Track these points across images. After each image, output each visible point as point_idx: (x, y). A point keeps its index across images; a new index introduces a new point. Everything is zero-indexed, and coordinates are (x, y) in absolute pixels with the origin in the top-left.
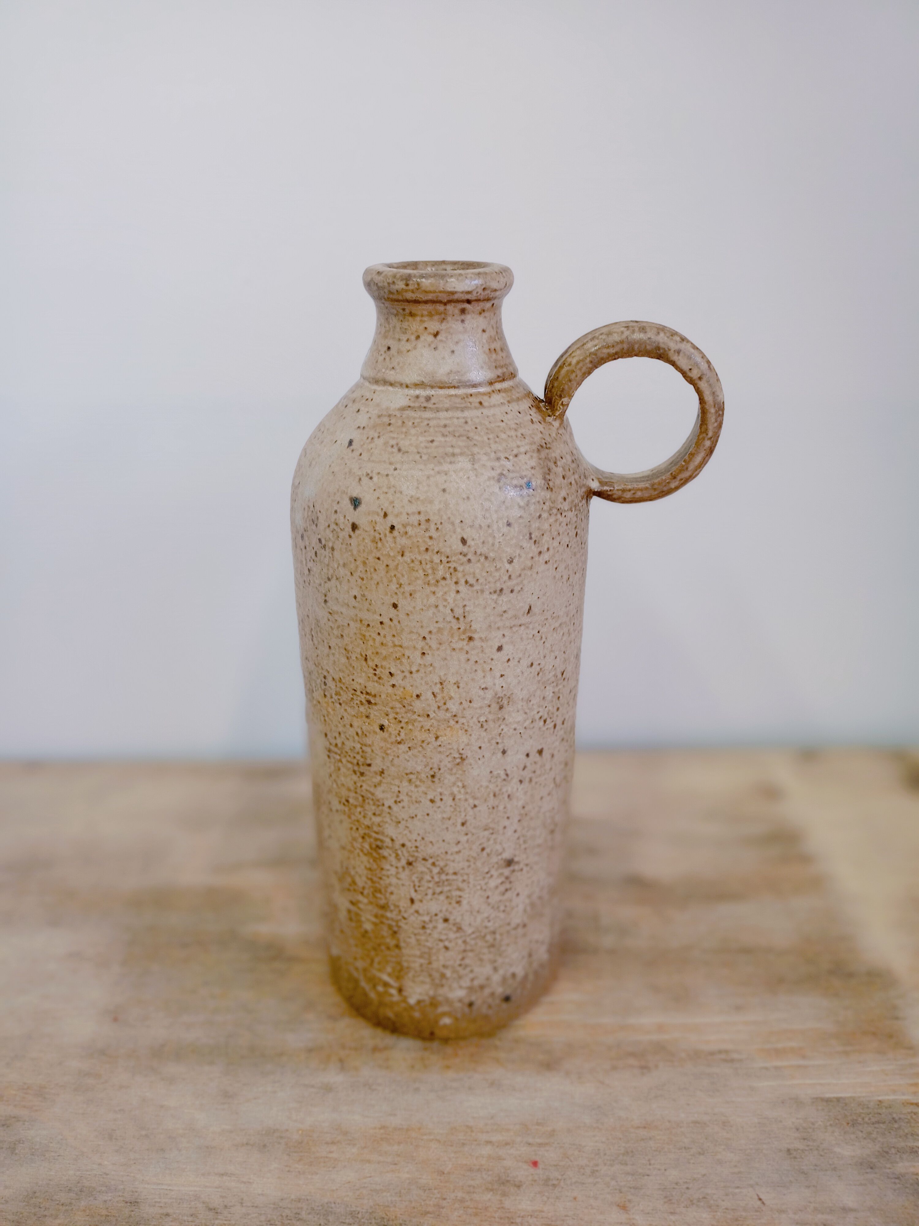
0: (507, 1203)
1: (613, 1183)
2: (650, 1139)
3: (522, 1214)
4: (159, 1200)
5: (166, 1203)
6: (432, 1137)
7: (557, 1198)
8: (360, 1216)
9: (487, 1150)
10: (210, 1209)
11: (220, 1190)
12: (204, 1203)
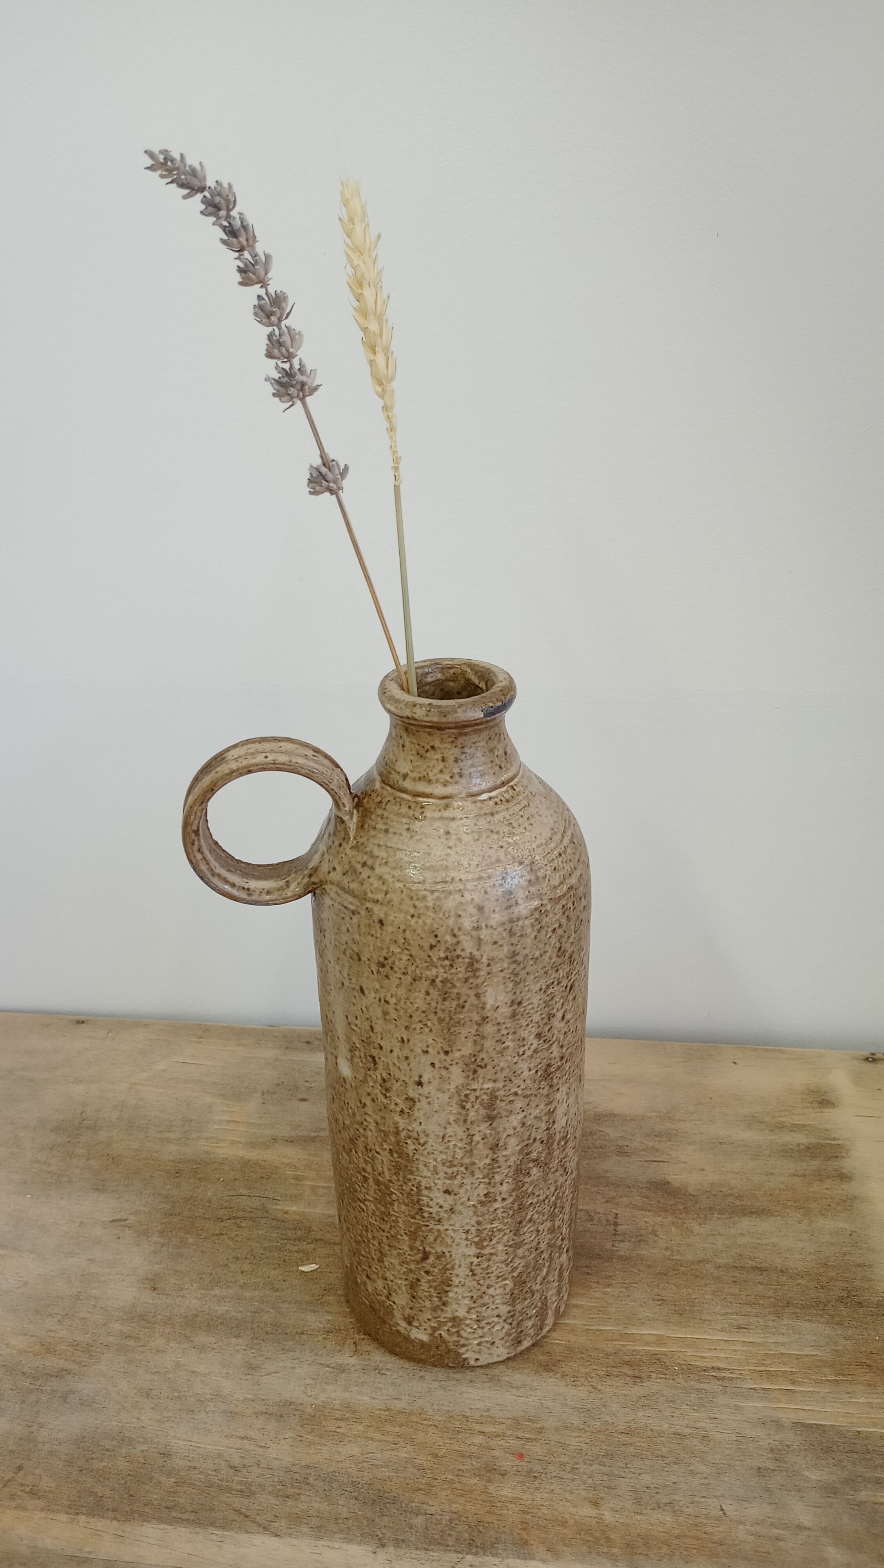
0: (491, 1489)
1: (590, 1481)
2: (631, 1444)
3: (503, 1499)
4: (188, 1455)
5: (194, 1458)
6: (431, 1423)
7: (537, 1489)
8: (360, 1486)
9: (479, 1440)
10: (231, 1467)
11: (240, 1451)
12: (226, 1461)
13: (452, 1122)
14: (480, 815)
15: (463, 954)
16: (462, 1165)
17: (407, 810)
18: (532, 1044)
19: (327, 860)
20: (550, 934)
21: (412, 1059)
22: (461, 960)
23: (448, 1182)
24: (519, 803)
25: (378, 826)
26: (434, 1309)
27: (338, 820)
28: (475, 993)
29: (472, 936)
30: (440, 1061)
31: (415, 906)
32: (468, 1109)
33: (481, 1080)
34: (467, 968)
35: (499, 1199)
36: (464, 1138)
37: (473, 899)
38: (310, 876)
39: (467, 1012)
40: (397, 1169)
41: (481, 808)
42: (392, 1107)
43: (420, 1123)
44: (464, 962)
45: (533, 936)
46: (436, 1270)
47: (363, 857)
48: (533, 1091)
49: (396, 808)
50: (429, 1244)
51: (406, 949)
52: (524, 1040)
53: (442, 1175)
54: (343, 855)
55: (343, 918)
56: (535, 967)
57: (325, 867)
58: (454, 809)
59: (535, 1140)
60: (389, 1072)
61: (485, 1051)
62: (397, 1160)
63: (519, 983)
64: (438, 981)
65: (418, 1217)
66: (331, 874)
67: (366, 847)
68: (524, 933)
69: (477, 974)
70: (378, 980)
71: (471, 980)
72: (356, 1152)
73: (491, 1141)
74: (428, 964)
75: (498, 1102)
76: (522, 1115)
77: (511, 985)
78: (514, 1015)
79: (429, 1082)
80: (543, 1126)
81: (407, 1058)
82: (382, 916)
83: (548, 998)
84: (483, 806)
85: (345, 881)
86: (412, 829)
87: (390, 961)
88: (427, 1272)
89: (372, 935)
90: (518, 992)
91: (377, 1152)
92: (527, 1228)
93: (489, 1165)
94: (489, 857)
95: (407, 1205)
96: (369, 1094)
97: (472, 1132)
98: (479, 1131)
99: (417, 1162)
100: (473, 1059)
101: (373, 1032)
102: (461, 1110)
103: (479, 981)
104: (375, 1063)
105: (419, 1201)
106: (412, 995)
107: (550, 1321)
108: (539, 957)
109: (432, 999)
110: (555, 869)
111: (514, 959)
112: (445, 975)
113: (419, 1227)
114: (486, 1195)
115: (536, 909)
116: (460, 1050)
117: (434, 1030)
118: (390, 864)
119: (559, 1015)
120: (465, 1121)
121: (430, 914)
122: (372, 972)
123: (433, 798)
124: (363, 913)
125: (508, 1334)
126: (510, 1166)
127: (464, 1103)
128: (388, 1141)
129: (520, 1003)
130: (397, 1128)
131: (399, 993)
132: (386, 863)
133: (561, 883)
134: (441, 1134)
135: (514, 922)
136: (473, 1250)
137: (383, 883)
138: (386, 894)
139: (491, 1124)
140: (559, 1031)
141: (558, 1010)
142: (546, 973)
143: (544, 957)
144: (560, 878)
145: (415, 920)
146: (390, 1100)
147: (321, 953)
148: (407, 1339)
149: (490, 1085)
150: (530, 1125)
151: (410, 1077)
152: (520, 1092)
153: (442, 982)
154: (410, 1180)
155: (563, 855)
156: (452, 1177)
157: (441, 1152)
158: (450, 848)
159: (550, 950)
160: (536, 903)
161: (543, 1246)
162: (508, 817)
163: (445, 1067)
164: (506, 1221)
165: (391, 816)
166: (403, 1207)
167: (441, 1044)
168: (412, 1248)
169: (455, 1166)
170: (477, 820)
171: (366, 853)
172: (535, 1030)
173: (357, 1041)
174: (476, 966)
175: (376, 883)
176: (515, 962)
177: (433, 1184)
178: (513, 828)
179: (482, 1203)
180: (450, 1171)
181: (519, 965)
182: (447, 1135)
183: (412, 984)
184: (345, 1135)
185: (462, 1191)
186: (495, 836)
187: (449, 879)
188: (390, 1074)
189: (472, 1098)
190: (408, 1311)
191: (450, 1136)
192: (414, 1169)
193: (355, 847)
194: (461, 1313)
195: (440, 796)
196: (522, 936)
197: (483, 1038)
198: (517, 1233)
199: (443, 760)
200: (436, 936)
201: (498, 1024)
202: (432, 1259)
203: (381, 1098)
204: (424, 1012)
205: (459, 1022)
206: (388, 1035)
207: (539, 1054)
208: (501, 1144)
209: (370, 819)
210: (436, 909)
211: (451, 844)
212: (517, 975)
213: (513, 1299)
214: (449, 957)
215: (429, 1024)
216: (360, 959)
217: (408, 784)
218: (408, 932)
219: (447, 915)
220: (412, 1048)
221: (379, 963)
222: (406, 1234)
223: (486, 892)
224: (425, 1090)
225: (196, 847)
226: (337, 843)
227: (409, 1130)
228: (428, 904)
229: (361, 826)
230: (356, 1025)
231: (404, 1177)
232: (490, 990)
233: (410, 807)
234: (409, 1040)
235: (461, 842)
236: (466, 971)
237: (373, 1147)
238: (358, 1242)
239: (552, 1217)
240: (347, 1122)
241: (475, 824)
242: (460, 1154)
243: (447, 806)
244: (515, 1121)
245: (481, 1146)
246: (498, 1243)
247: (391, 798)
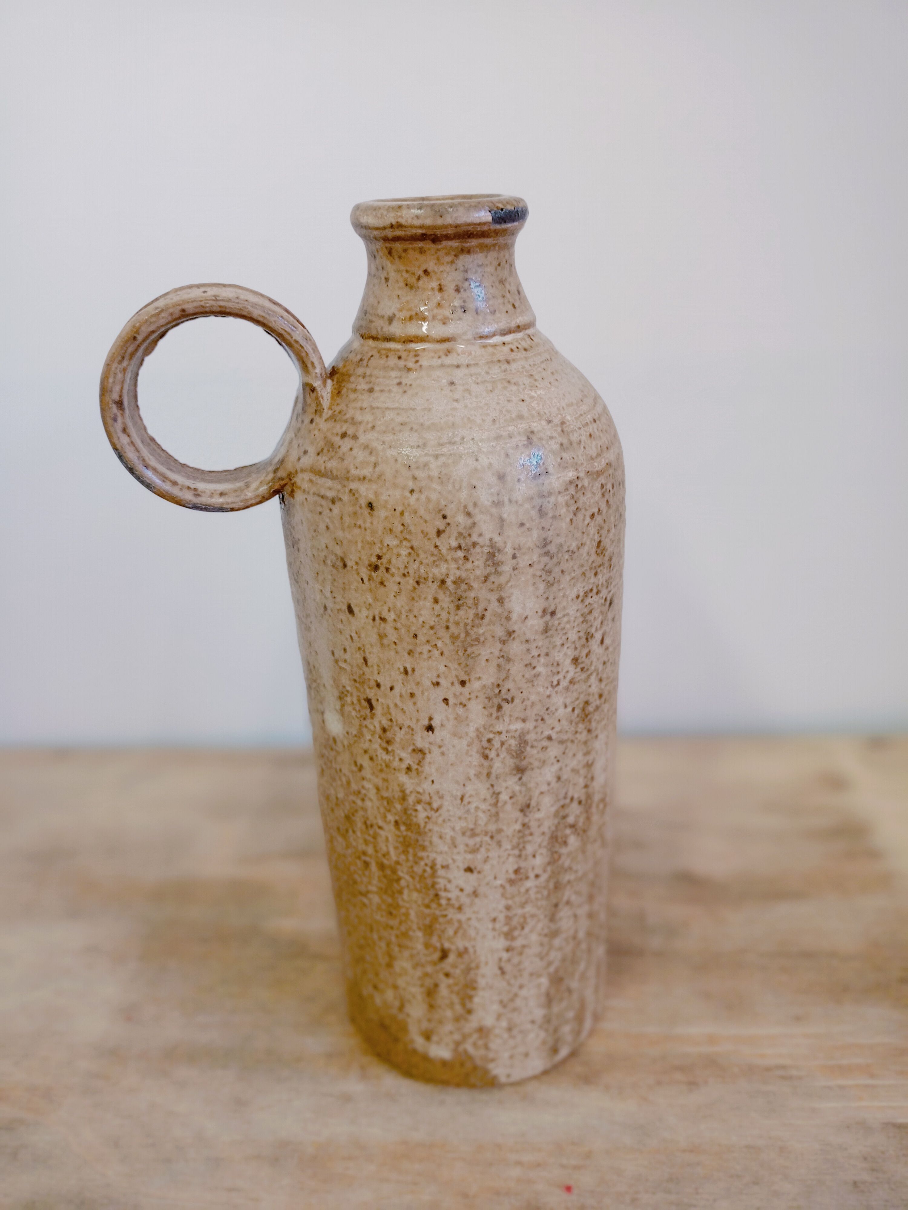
13: (472, 777)
14: (492, 362)
15: (480, 540)
16: (486, 833)
17: (396, 361)
18: (568, 672)
19: (296, 446)
20: (588, 520)
21: (418, 693)
22: (478, 549)
23: (469, 856)
24: (540, 354)
25: (359, 387)
26: (457, 1019)
27: (308, 389)
28: (497, 597)
29: (491, 515)
30: (455, 695)
31: (415, 478)
32: (492, 759)
33: (507, 719)
34: (487, 560)
35: (532, 875)
36: (488, 797)
37: (490, 464)
38: (276, 471)
39: (488, 625)
40: (406, 845)
41: (493, 354)
42: (396, 764)
43: (433, 782)
44: (482, 552)
45: (568, 520)
46: (458, 971)
47: (341, 427)
48: (569, 736)
49: (382, 362)
50: (449, 939)
51: (406, 539)
52: (558, 665)
53: (461, 848)
54: (316, 432)
55: (320, 513)
56: (571, 563)
57: (294, 454)
58: (459, 355)
59: (572, 799)
60: (389, 717)
61: (511, 679)
62: (405, 833)
63: (552, 585)
64: (449, 582)
65: (434, 905)
66: (302, 461)
67: (345, 414)
68: (557, 514)
69: (499, 569)
70: (371, 590)
71: (492, 578)
72: (354, 832)
73: (521, 800)
74: (436, 558)
75: (528, 749)
76: (556, 766)
77: (542, 586)
78: (546, 630)
79: (442, 725)
80: (581, 781)
81: (412, 695)
82: (371, 497)
83: (586, 610)
84: (495, 351)
85: (321, 462)
86: (404, 383)
87: (384, 560)
88: (447, 975)
89: (360, 527)
90: (551, 598)
91: (380, 828)
92: (564, 913)
93: (519, 831)
94: (508, 411)
95: (419, 891)
96: (366, 752)
97: (497, 789)
98: (507, 788)
99: (430, 834)
100: (497, 691)
101: (366, 664)
102: (482, 760)
103: (503, 579)
104: (372, 708)
105: (434, 885)
106: (416, 604)
107: (588, 1024)
108: (575, 550)
109: (443, 609)
110: (590, 435)
111: (545, 550)
112: (458, 573)
113: (435, 919)
114: (516, 871)
115: (571, 482)
116: (479, 678)
117: (446, 653)
118: (377, 429)
119: (598, 636)
120: (489, 775)
121: (435, 486)
122: (362, 579)
123: (429, 342)
124: (346, 498)
125: (544, 1043)
126: (543, 833)
127: (487, 751)
128: (393, 810)
129: (553, 613)
130: (403, 791)
131: (399, 605)
132: (373, 427)
133: (599, 455)
134: (459, 794)
135: (544, 496)
136: (502, 943)
137: (371, 453)
138: (375, 465)
139: (520, 779)
140: (598, 659)
141: (597, 630)
142: (584, 574)
143: (581, 551)
144: (597, 448)
145: (415, 496)
146: (393, 755)
147: (296, 576)
148: (426, 1058)
149: (518, 726)
150: (566, 780)
151: (418, 720)
152: (554, 736)
153: (454, 582)
154: (422, 858)
155: (598, 422)
156: (474, 851)
157: (460, 818)
158: (457, 401)
159: (588, 542)
160: (571, 474)
161: (581, 935)
162: (528, 367)
163: (461, 703)
164: (539, 903)
165: (376, 372)
166: (415, 895)
167: (456, 672)
168: (427, 945)
169: (478, 835)
170: (489, 368)
171: (346, 421)
172: (571, 653)
173: (348, 682)
174: (499, 557)
175: (360, 455)
176: (547, 553)
177: (450, 861)
178: (536, 380)
179: (512, 882)
180: (471, 842)
181: (552, 557)
182: (467, 795)
183: (415, 588)
184: (340, 813)
185: (487, 867)
186: (514, 388)
187: (458, 439)
188: (391, 720)
189: (497, 744)
190: (425, 1025)
191: (471, 796)
192: (427, 843)
193: (333, 418)
194: (489, 1021)
195: (438, 338)
196: (554, 517)
197: (509, 660)
198: (552, 919)
199: (441, 289)
200: (444, 517)
201: (527, 641)
202: (452, 958)
203: (382, 755)
204: (432, 628)
205: (477, 640)
206: (387, 666)
207: (576, 686)
208: (533, 803)
209: (349, 382)
210: (442, 479)
211: (456, 396)
212: (549, 572)
213: (549, 1000)
214: (463, 546)
215: (440, 644)
216: (345, 566)
217: (396, 329)
218: (406, 514)
219: (457, 486)
220: (418, 680)
221: (370, 565)
222: (419, 929)
223: (507, 455)
224: (438, 735)
225: (119, 426)
226: (307, 421)
227: (418, 793)
228: (431, 473)
229: (338, 393)
230: (345, 661)
231: (415, 855)
232: (516, 592)
233: (400, 358)
234: (413, 670)
235: (470, 394)
236: (486, 566)
237: (375, 822)
238: (361, 947)
239: (591, 898)
240: (341, 795)
241: (487, 373)
242: (483, 818)
243: (448, 352)
244: (549, 773)
245: (508, 807)
246: (531, 931)
247: (374, 353)
